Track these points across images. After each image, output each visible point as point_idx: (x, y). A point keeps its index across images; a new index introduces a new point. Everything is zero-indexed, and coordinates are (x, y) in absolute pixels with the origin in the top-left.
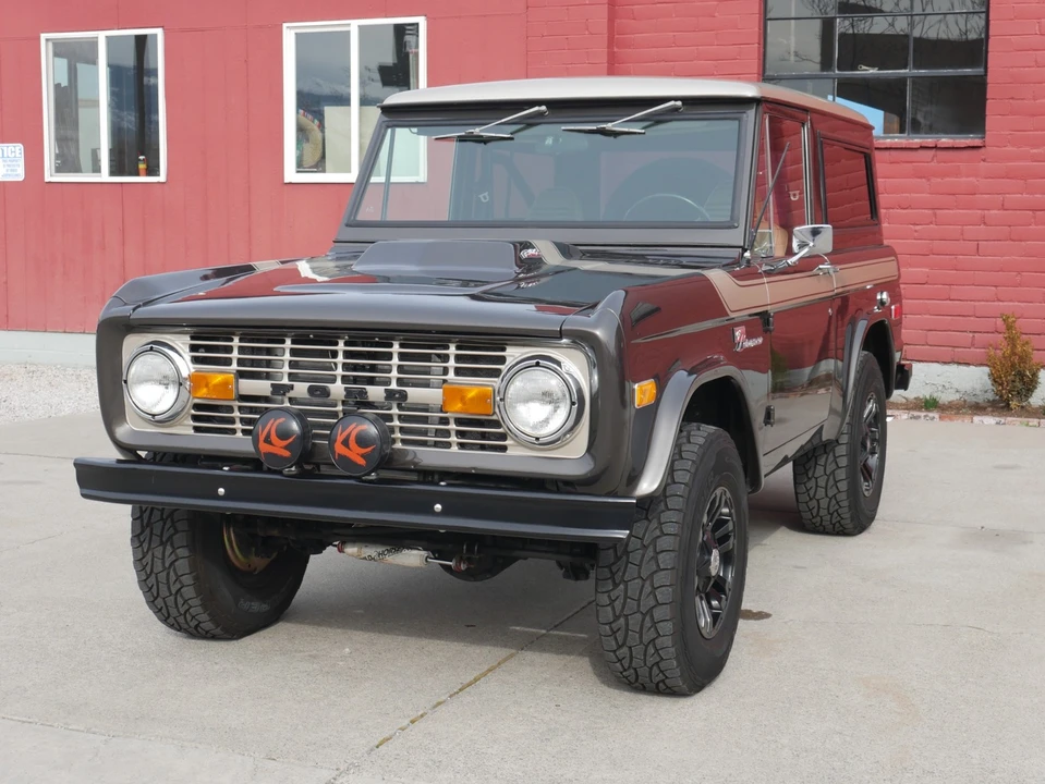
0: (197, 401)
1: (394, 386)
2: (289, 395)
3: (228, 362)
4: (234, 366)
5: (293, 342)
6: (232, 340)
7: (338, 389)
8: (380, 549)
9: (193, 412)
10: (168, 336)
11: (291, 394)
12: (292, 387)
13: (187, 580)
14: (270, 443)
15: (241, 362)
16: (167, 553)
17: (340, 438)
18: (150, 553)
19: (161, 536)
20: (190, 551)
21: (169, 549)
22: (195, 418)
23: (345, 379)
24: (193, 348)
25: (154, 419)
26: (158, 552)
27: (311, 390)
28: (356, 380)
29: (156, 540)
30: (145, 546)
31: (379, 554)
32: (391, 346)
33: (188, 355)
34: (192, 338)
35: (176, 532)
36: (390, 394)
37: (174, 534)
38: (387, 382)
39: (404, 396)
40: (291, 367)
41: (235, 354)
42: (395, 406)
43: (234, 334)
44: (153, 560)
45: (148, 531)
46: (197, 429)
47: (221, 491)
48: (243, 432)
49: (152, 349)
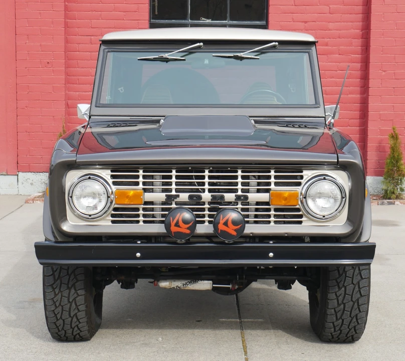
0: (116, 206)
1: (240, 193)
2: (175, 200)
3: (137, 184)
4: (141, 186)
5: (177, 172)
6: (138, 172)
7: (206, 196)
8: (184, 282)
9: (113, 212)
10: (96, 171)
11: (178, 200)
12: (178, 196)
13: (82, 308)
14: (179, 226)
15: (144, 183)
16: (71, 294)
17: (222, 222)
18: (60, 294)
19: (68, 284)
20: (86, 291)
21: (73, 291)
22: (113, 216)
23: (210, 191)
24: (113, 177)
25: (90, 218)
26: (66, 293)
27: (190, 197)
28: (219, 191)
29: (64, 287)
30: (57, 291)
31: (184, 285)
32: (237, 172)
33: (110, 181)
34: (112, 171)
35: (78, 281)
36: (238, 198)
37: (76, 282)
38: (236, 191)
39: (246, 198)
40: (176, 185)
41: (141, 180)
42: (240, 203)
43: (139, 168)
44: (61, 298)
45: (59, 281)
46: (113, 222)
47: (138, 255)
48: (145, 222)
49: (89, 178)
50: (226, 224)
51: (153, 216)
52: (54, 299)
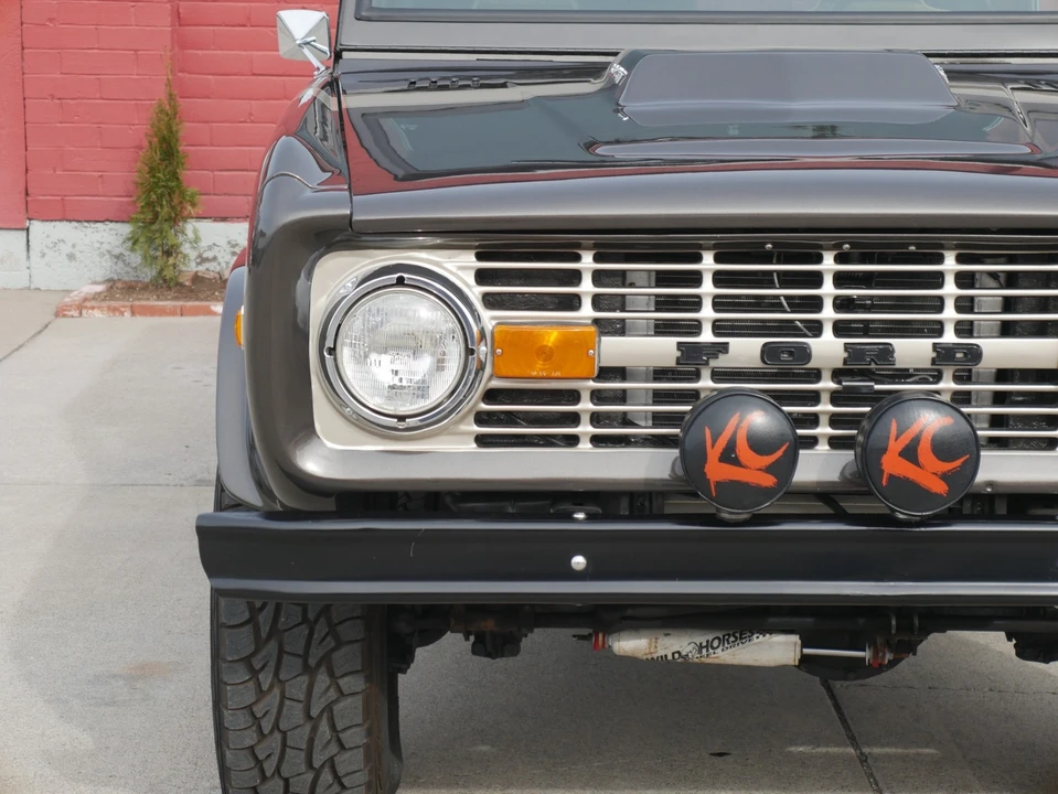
0: (496, 384)
1: (949, 337)
2: (713, 363)
3: (572, 302)
4: (587, 311)
5: (718, 259)
6: (577, 258)
7: (827, 348)
9: (484, 407)
10: (423, 255)
11: (722, 362)
12: (724, 348)
13: (356, 737)
15: (597, 302)
16: (317, 689)
17: (895, 446)
18: (276, 691)
19: (305, 656)
20: (368, 679)
21: (323, 679)
22: (482, 418)
23: (840, 329)
24: (482, 277)
25: (397, 426)
26: (297, 689)
27: (767, 352)
28: (866, 329)
29: (292, 665)
30: (266, 679)
32: (940, 259)
33: (475, 292)
34: (480, 257)
35: (339, 644)
36: (944, 354)
37: (333, 650)
38: (937, 329)
39: (974, 354)
40: (717, 308)
41: (587, 287)
42: (948, 373)
43: (579, 246)
44: (281, 704)
45: (272, 646)
46: (482, 441)
47: (579, 561)
48: (597, 440)
49: (401, 281)
50: (910, 453)
51: (625, 421)
52: (255, 709)
